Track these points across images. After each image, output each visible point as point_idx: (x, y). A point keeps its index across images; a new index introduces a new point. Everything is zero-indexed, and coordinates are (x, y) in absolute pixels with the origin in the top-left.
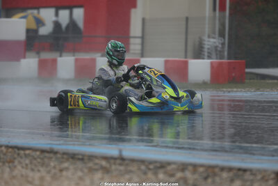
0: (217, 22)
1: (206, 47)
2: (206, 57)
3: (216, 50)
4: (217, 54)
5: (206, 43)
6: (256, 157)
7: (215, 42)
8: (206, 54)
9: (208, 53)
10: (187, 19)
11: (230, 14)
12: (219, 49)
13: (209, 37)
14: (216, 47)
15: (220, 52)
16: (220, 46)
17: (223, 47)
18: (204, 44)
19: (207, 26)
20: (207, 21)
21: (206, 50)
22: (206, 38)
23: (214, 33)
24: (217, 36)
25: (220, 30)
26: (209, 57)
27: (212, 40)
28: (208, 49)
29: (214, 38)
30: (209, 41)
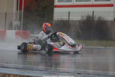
0: (18, 15)
1: (14, 25)
2: (13, 29)
3: (18, 27)
4: (18, 28)
5: (14, 23)
6: (34, 71)
7: (17, 23)
8: (13, 28)
9: (15, 27)
10: (6, 13)
11: (24, 12)
12: (19, 26)
13: (15, 21)
14: (18, 25)
15: (19, 27)
16: (19, 25)
17: (20, 25)
18: (13, 24)
19: (14, 16)
20: (14, 14)
21: (13, 26)
22: (13, 21)
23: (17, 19)
24: (18, 20)
25: (19, 18)
26: (15, 29)
27: (16, 22)
28: (14, 26)
29: (17, 21)
30: (15, 23)
